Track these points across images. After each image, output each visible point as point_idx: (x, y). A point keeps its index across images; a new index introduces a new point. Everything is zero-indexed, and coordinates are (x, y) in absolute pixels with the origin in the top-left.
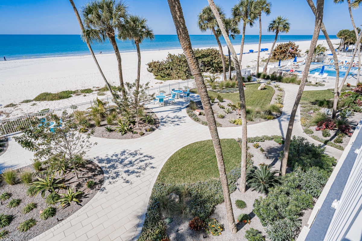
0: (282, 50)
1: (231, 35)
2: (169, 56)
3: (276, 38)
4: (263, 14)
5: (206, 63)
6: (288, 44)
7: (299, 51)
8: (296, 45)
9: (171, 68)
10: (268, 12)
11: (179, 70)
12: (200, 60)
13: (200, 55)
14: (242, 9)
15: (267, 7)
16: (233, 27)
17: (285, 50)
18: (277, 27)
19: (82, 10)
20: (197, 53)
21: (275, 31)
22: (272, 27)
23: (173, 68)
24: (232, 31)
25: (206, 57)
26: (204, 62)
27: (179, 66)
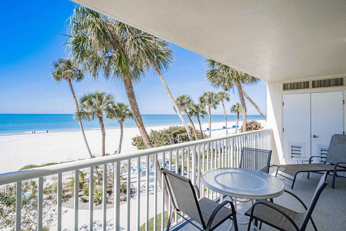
0: (248, 127)
1: (201, 115)
2: (152, 132)
3: (238, 118)
4: (225, 100)
5: (184, 138)
6: (252, 122)
7: (261, 127)
8: (258, 123)
9: (153, 142)
10: (228, 99)
11: (160, 143)
12: (179, 135)
13: (178, 131)
14: (206, 98)
15: (227, 96)
16: (201, 109)
17: (251, 126)
18: (237, 110)
19: (79, 99)
20: (176, 129)
21: (237, 112)
22: (234, 110)
23: (155, 142)
24: (201, 113)
25: (184, 133)
26: (182, 136)
27: (160, 140)
